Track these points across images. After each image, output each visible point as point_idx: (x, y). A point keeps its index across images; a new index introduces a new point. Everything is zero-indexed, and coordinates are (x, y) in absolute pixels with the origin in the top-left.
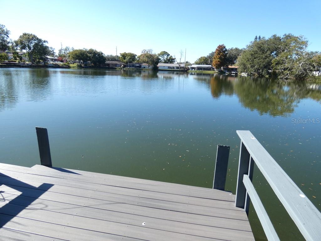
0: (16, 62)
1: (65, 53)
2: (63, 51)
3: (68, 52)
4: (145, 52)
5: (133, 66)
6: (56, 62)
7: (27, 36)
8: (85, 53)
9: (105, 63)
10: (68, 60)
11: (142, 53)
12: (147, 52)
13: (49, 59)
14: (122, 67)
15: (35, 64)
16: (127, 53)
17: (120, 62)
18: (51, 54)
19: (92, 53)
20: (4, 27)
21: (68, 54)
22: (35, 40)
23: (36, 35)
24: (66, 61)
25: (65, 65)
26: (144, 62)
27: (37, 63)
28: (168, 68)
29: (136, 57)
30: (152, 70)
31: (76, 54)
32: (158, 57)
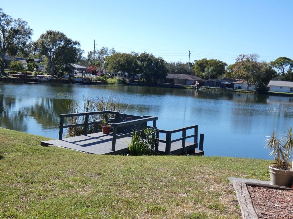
1: (99, 57)
2: (97, 55)
3: (104, 56)
4: (242, 59)
5: (218, 84)
6: (87, 75)
7: (52, 35)
8: (134, 61)
9: (167, 77)
10: (104, 72)
11: (239, 61)
12: (248, 59)
13: (77, 69)
14: (196, 85)
16: (208, 59)
17: (194, 77)
19: (145, 60)
20: (25, 25)
21: (104, 59)
23: (64, 34)
24: (102, 72)
25: (100, 80)
26: (241, 78)
27: (59, 76)
28: (291, 91)
29: (226, 68)
30: (255, 93)
31: (119, 62)
32: (270, 68)
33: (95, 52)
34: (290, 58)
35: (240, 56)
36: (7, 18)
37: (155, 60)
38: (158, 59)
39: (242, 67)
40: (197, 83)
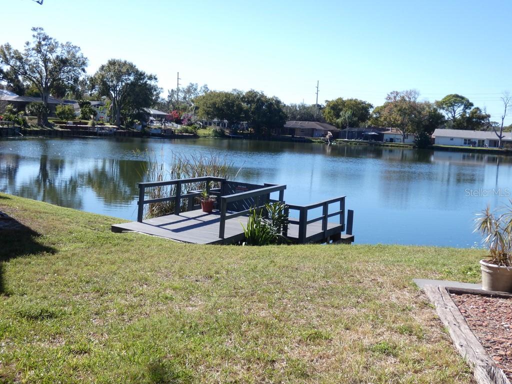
0: (86, 124)
1: (185, 98)
2: (181, 95)
3: (193, 97)
4: (395, 97)
6: (168, 124)
7: (116, 66)
8: (237, 103)
9: (285, 126)
10: (193, 119)
11: (389, 101)
12: (403, 97)
13: (153, 116)
14: (327, 137)
16: (345, 99)
17: (325, 125)
19: (253, 101)
20: (77, 51)
21: (193, 101)
22: (130, 75)
23: (134, 64)
24: (189, 120)
25: (187, 131)
26: (393, 125)
27: (127, 126)
28: (465, 143)
29: (371, 111)
30: (414, 147)
31: (214, 104)
32: (435, 110)
33: (178, 90)
34: (463, 96)
35: (391, 93)
36: (50, 41)
37: (267, 102)
38: (272, 99)
39: (395, 109)
40: (330, 134)
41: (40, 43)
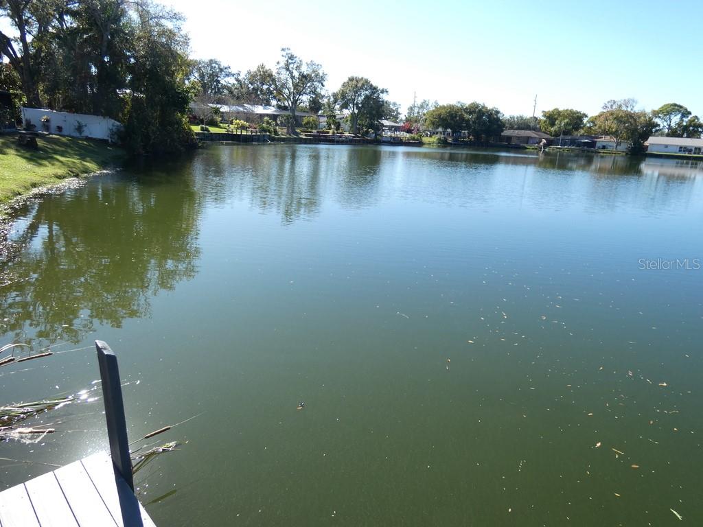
0: (328, 133)
1: (418, 113)
2: (416, 110)
3: (425, 111)
4: (612, 106)
6: (398, 133)
7: (354, 82)
8: (460, 113)
9: (502, 134)
10: (421, 129)
11: (604, 111)
12: (620, 106)
13: (386, 126)
14: (542, 144)
15: (359, 137)
16: (561, 109)
17: (540, 133)
18: (392, 116)
19: (474, 112)
21: (424, 115)
22: (366, 90)
23: (369, 80)
24: (418, 130)
25: (413, 139)
26: (606, 133)
27: (363, 135)
28: (680, 151)
29: (585, 120)
30: (627, 154)
31: (440, 115)
32: (651, 119)
33: (414, 107)
34: (681, 104)
35: (608, 102)
36: (295, 60)
37: (487, 112)
38: (493, 110)
39: (611, 117)
40: (544, 141)
41: (287, 61)
